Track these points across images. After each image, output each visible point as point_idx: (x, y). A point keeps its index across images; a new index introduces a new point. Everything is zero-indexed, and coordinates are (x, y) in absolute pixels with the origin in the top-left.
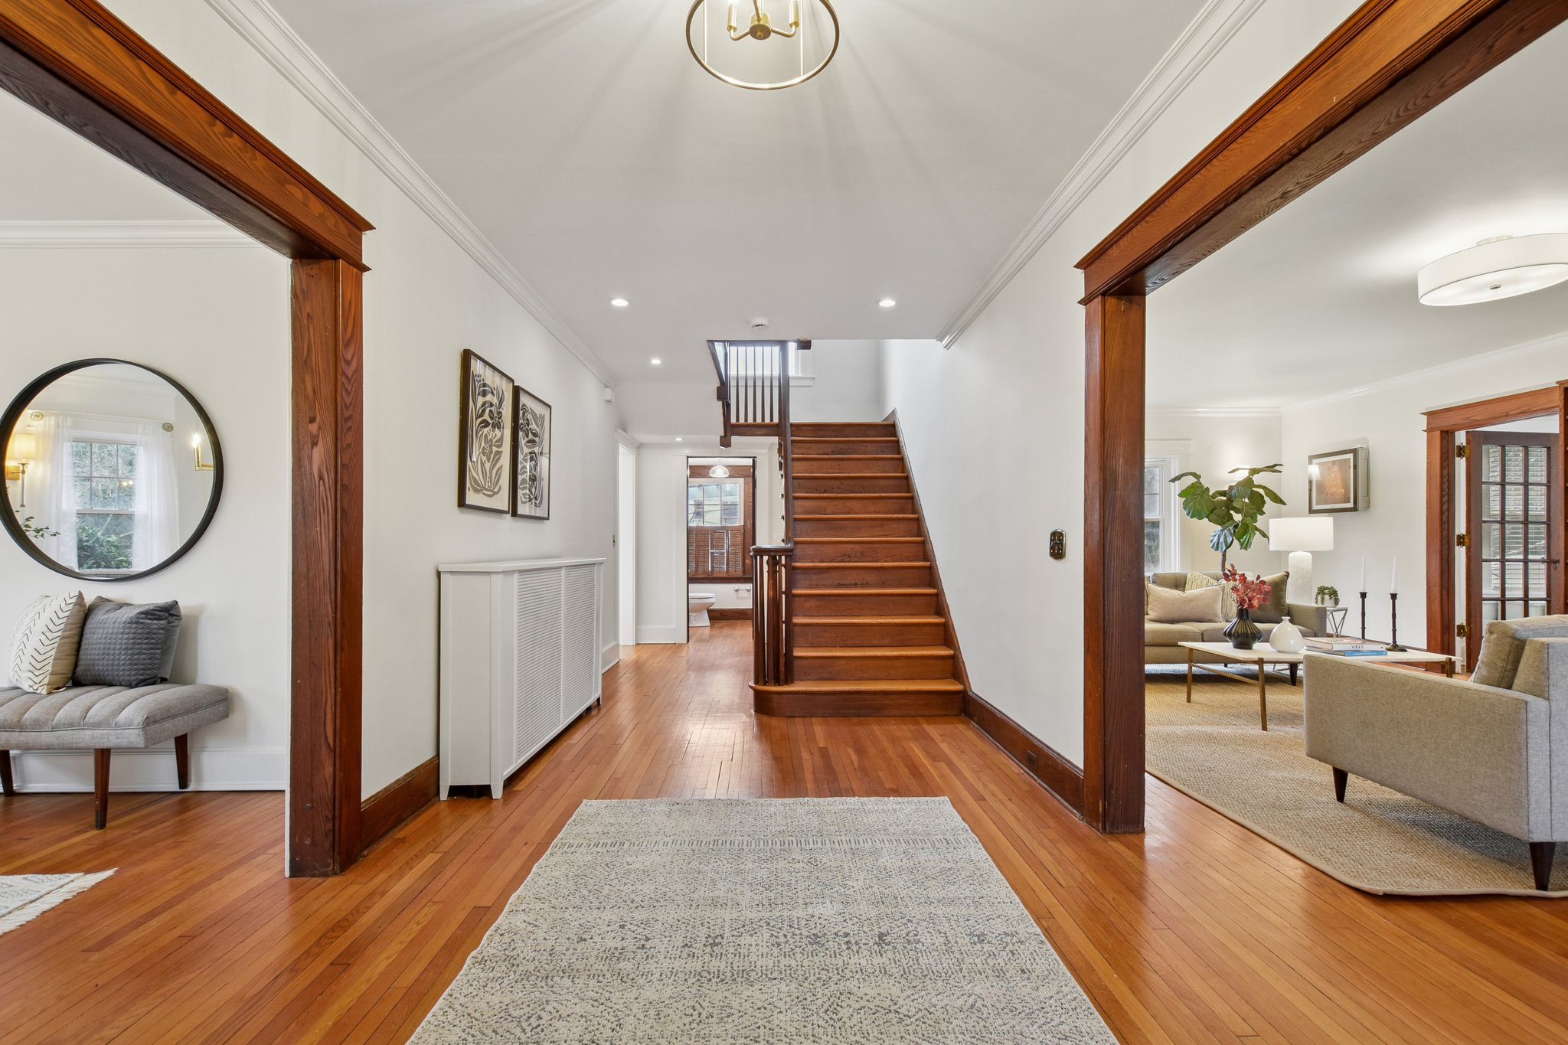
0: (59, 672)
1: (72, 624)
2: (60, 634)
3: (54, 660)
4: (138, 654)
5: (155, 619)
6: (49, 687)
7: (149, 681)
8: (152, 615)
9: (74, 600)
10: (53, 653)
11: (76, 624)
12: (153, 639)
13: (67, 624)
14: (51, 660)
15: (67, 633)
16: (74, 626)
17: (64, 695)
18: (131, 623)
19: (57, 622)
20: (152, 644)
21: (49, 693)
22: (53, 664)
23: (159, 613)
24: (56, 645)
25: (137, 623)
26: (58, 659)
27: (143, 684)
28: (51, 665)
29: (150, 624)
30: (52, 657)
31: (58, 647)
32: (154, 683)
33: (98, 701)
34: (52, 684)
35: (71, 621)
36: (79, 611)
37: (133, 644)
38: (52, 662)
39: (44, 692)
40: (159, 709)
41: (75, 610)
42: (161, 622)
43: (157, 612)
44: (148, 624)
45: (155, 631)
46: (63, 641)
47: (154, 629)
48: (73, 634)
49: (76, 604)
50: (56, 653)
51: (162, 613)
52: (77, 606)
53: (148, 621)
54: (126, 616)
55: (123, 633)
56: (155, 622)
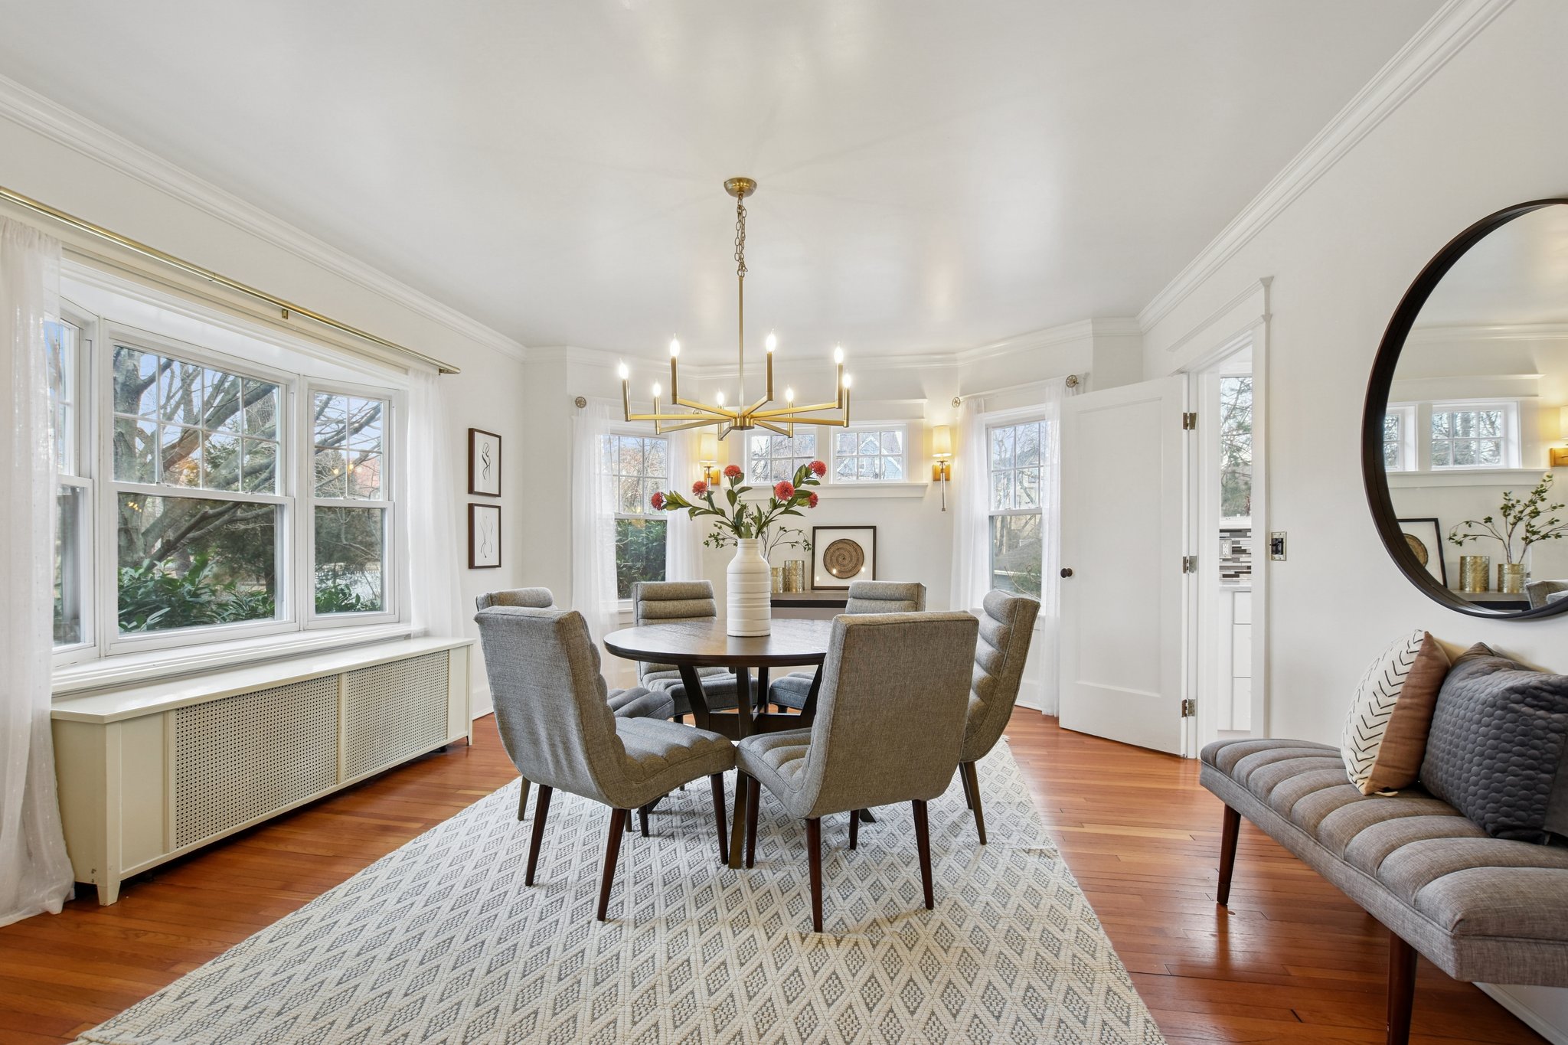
0: (1390, 763)
1: (1415, 687)
2: (1395, 699)
3: (1385, 740)
4: (1503, 771)
5: (1542, 708)
6: (1372, 783)
7: (1524, 833)
8: (1535, 697)
9: (1417, 647)
10: (1383, 729)
11: (1420, 688)
12: (1534, 748)
13: (1407, 686)
14: (1379, 740)
15: (1408, 701)
16: (1419, 691)
17: (1387, 804)
18: (1493, 705)
19: (1394, 680)
20: (1531, 757)
21: (1370, 794)
22: (1382, 747)
23: (1550, 697)
24: (1388, 718)
25: (1504, 708)
26: (1390, 742)
27: (1509, 833)
28: (1378, 747)
29: (1530, 716)
30: (1382, 736)
31: (1391, 721)
32: (1535, 840)
33: (1410, 840)
34: (1377, 781)
35: (1414, 681)
36: (1424, 667)
37: (1494, 748)
38: (1380, 743)
39: (1363, 790)
40: (1497, 911)
41: (1419, 665)
42: (1556, 716)
43: (1544, 694)
44: (1524, 714)
45: (1540, 732)
46: (1400, 712)
47: (1537, 727)
48: (1417, 704)
49: (1421, 654)
50: (1388, 731)
51: (1557, 698)
52: (1424, 658)
53: (1526, 709)
54: (1489, 690)
55: (1479, 722)
56: (1541, 713)
